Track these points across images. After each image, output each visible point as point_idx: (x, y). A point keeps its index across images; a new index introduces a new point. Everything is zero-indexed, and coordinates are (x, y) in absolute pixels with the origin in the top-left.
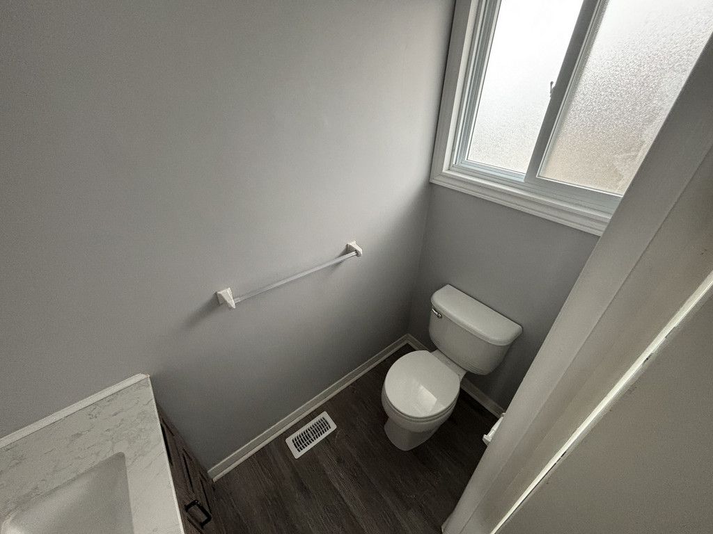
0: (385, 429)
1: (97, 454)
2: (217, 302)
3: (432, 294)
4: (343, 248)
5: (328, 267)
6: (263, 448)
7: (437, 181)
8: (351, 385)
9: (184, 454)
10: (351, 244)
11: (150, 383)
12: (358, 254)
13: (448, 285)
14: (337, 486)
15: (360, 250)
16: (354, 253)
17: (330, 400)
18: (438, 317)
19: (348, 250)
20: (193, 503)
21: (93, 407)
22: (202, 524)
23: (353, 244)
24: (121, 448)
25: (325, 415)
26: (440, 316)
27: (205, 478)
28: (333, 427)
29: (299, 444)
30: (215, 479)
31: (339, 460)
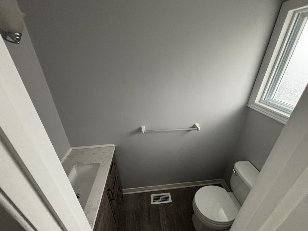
0: (193, 216)
1: (96, 160)
2: (140, 130)
3: (235, 162)
4: (192, 125)
5: (183, 130)
6: (142, 193)
7: (251, 106)
8: (185, 188)
9: (117, 177)
10: (196, 124)
11: (115, 148)
12: (197, 129)
13: (248, 161)
14: (162, 226)
15: (199, 128)
16: (196, 128)
17: (173, 189)
18: (235, 174)
19: (194, 126)
20: (110, 190)
21: (100, 148)
22: (111, 200)
23: (197, 125)
24: (101, 162)
25: (169, 194)
26: (236, 174)
27: (120, 189)
28: (170, 201)
29: (155, 199)
30: (124, 194)
31: (167, 216)
